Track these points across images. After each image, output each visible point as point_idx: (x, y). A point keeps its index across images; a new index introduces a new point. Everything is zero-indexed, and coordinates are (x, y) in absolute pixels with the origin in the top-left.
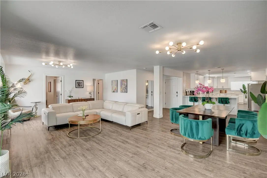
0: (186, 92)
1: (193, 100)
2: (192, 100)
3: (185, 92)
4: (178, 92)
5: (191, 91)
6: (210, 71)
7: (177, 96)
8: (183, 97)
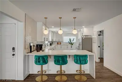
0: (31, 47)
1: (41, 62)
2: (39, 62)
3: (29, 47)
4: (16, 49)
5: (37, 45)
6: (61, 19)
7: (14, 55)
8: (25, 56)
